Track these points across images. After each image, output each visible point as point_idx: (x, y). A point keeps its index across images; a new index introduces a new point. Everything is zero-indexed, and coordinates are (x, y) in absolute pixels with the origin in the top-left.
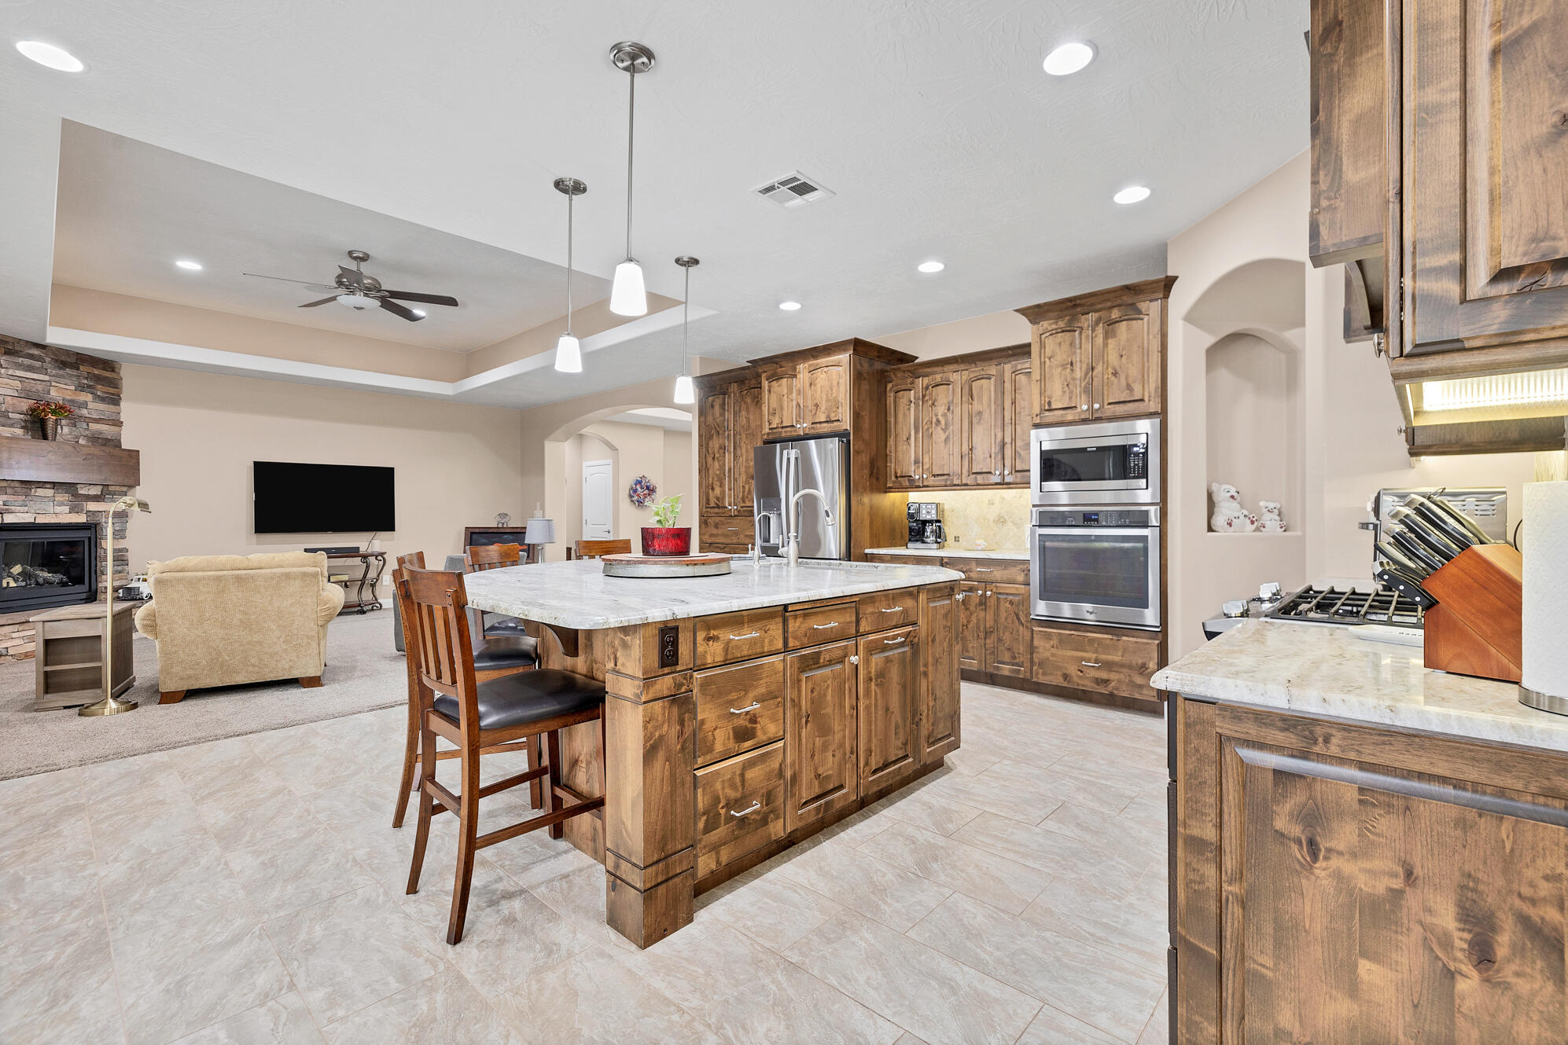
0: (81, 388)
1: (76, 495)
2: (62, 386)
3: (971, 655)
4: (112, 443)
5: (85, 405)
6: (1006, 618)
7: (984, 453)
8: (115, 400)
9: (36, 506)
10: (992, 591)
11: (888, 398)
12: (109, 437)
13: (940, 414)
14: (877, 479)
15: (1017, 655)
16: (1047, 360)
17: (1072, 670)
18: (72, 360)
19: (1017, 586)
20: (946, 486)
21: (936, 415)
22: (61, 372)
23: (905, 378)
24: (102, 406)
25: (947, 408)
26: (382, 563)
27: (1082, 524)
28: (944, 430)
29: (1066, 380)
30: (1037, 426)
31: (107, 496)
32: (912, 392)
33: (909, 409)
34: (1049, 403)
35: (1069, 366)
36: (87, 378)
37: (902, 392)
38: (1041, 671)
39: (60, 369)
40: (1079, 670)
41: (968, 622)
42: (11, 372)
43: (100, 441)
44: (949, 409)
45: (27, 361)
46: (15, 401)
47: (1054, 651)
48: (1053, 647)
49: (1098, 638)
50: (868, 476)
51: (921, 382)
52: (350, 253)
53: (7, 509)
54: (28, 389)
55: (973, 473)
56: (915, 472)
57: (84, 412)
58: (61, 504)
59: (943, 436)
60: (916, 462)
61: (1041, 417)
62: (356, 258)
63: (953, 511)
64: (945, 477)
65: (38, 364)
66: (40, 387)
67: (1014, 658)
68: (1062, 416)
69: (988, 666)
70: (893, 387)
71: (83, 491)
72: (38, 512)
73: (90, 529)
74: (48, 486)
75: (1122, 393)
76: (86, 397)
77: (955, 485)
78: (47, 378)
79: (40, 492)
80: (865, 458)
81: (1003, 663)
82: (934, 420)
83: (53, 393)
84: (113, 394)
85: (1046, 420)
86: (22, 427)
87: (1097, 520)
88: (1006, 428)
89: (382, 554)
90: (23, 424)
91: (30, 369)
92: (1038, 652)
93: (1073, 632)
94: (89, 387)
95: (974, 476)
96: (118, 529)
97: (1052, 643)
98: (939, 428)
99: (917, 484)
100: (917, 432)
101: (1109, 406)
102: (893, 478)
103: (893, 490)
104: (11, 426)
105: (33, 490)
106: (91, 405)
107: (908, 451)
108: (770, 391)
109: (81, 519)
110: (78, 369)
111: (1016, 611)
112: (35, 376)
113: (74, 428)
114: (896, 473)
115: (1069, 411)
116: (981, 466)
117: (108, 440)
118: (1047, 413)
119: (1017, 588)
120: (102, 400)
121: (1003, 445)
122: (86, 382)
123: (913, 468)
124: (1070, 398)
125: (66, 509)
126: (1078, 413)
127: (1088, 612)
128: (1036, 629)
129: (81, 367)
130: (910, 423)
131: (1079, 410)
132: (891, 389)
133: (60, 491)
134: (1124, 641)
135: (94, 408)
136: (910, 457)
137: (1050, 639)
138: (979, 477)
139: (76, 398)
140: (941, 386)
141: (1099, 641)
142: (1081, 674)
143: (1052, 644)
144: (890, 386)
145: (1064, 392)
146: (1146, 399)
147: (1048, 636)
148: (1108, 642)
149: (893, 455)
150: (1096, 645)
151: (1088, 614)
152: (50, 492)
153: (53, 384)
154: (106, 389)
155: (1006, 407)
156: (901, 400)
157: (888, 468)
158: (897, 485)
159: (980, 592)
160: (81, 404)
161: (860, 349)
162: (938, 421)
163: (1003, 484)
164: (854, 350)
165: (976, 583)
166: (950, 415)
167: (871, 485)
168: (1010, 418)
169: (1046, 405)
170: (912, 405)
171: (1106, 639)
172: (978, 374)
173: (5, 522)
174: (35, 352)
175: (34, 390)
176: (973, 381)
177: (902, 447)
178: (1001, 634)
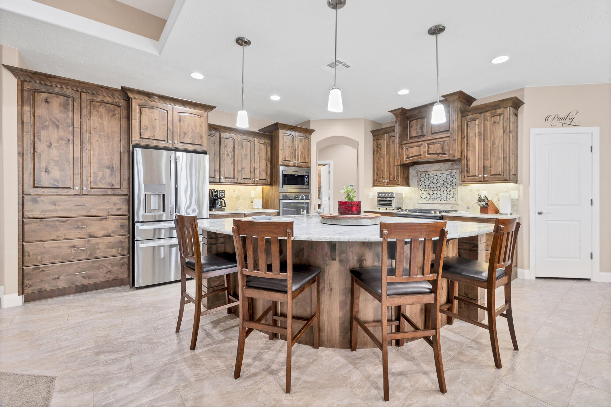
7: (248, 171)
13: (229, 151)
16: (284, 143)
20: (231, 183)
25: (232, 149)
28: (231, 159)
29: (290, 152)
30: (281, 165)
32: (215, 138)
33: (213, 146)
35: (291, 147)
51: (219, 135)
55: (243, 178)
56: (216, 175)
60: (217, 171)
64: (231, 179)
77: (235, 183)
82: (226, 153)
98: (228, 157)
99: (217, 181)
100: (217, 157)
115: (290, 162)
116: (246, 176)
118: (284, 162)
121: (255, 169)
124: (291, 158)
126: (293, 163)
130: (213, 152)
138: (246, 180)
140: (229, 140)
145: (289, 155)
146: (308, 162)
155: (256, 155)
162: (228, 155)
166: (233, 153)
168: (257, 159)
169: (284, 158)
170: (215, 144)
172: (245, 139)
176: (243, 141)
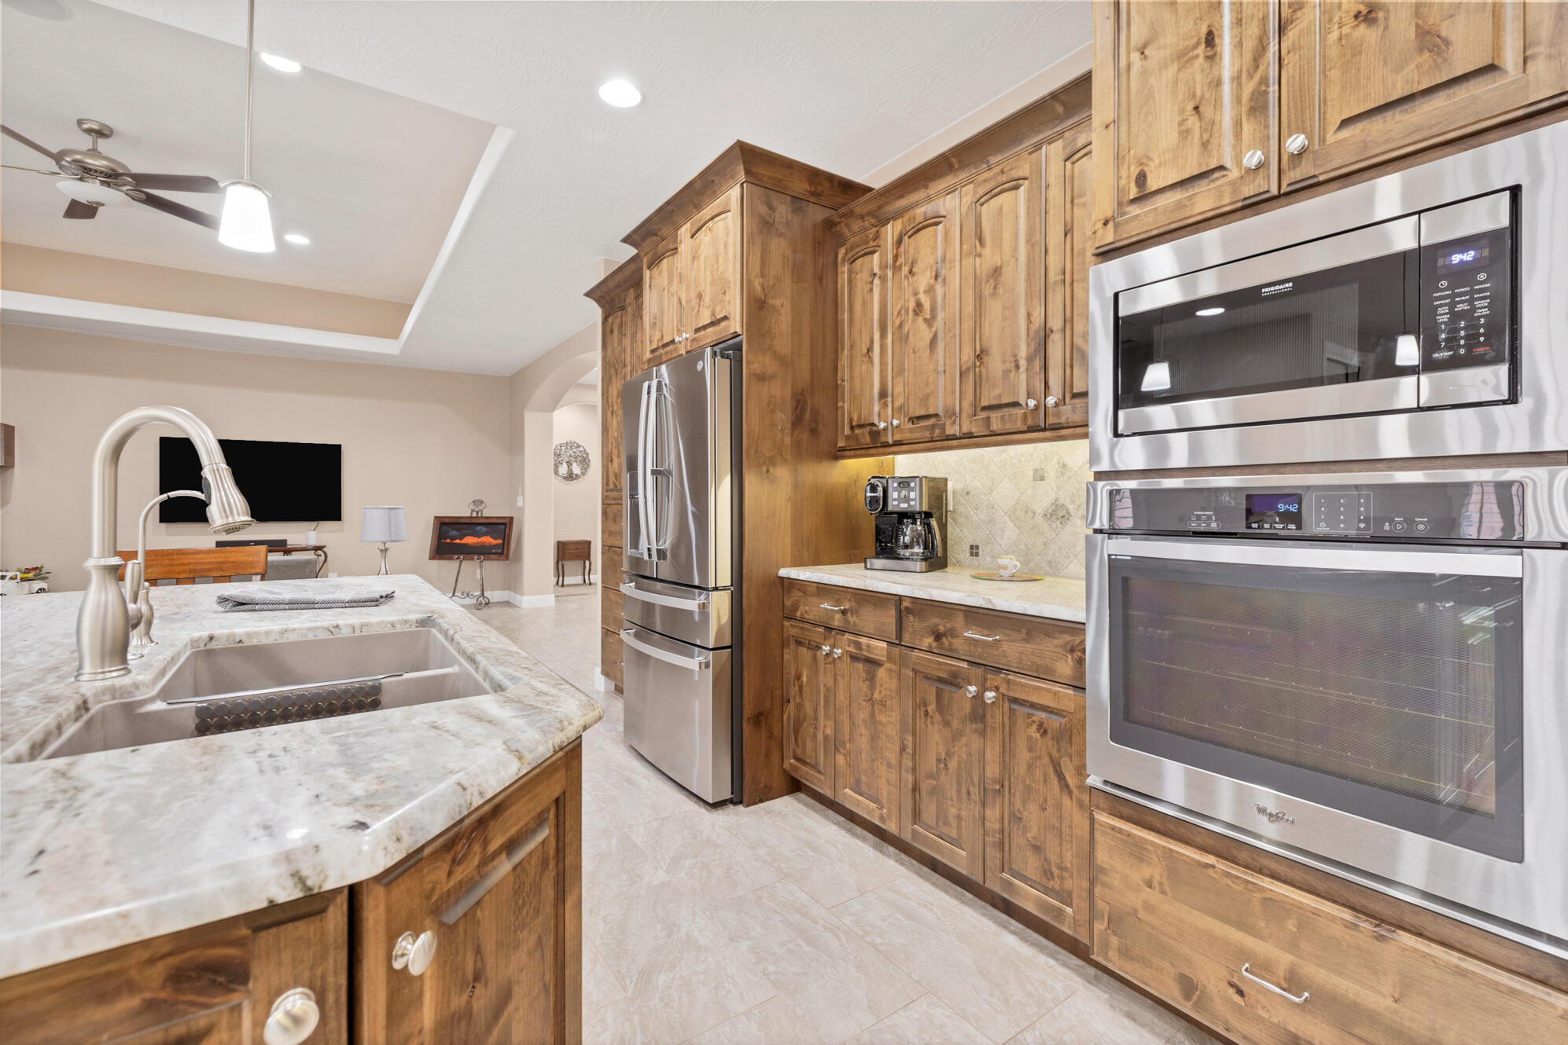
3: (954, 833)
6: (1030, 767)
7: (1004, 362)
10: (997, 689)
11: (839, 278)
13: (922, 289)
14: (814, 432)
15: (1056, 871)
16: (1135, 56)
17: (1211, 975)
19: (1056, 688)
20: (932, 439)
21: (916, 294)
23: (865, 229)
25: (934, 274)
26: (322, 558)
27: (1243, 529)
28: (929, 322)
29: (1194, 96)
30: (1106, 254)
32: (876, 256)
33: (871, 290)
34: (1141, 179)
35: (1201, 50)
37: (861, 259)
38: (1114, 941)
40: (1232, 985)
41: (949, 754)
44: (936, 278)
47: (1153, 896)
48: (1149, 884)
49: (1300, 906)
50: (789, 426)
51: (890, 231)
52: (80, 122)
55: (984, 408)
56: (879, 415)
59: (927, 336)
60: (883, 395)
61: (1117, 226)
62: (89, 131)
63: (968, 493)
64: (932, 421)
67: (1048, 874)
68: (1180, 206)
69: (988, 874)
70: (846, 254)
75: (1398, 69)
77: (948, 438)
80: (780, 391)
81: (1025, 879)
82: (912, 304)
85: (1133, 232)
87: (1296, 518)
88: (1050, 296)
89: (320, 548)
92: (1106, 885)
93: (1211, 859)
95: (984, 414)
97: (1147, 872)
98: (920, 320)
99: (883, 439)
100: (883, 335)
101: (1346, 133)
102: (847, 431)
103: (848, 453)
107: (870, 373)
108: (650, 286)
111: (1055, 754)
114: (851, 420)
115: (1202, 187)
116: (997, 392)
118: (1135, 210)
119: (1055, 693)
121: (1046, 333)
123: (876, 408)
124: (1205, 145)
126: (1232, 183)
127: (1262, 810)
128: (1102, 818)
130: (872, 319)
131: (1234, 174)
132: (843, 258)
134: (1404, 949)
136: (872, 386)
137: (1141, 860)
140: (924, 232)
141: (1306, 921)
142: (1237, 998)
143: (1147, 876)
144: (842, 252)
145: (1185, 134)
146: (1510, 59)
147: (1138, 852)
148: (1337, 930)
149: (847, 384)
150: (1291, 925)
151: (1265, 819)
155: (1051, 246)
156: (859, 276)
157: (839, 413)
158: (852, 443)
159: (973, 689)
161: (762, 170)
162: (919, 305)
163: (1045, 430)
164: (748, 172)
165: (965, 665)
166: (939, 289)
167: (797, 444)
168: (1059, 267)
169: (1133, 185)
170: (877, 281)
171: (1333, 919)
172: (992, 184)
176: (982, 205)
177: (861, 368)
178: (1018, 805)
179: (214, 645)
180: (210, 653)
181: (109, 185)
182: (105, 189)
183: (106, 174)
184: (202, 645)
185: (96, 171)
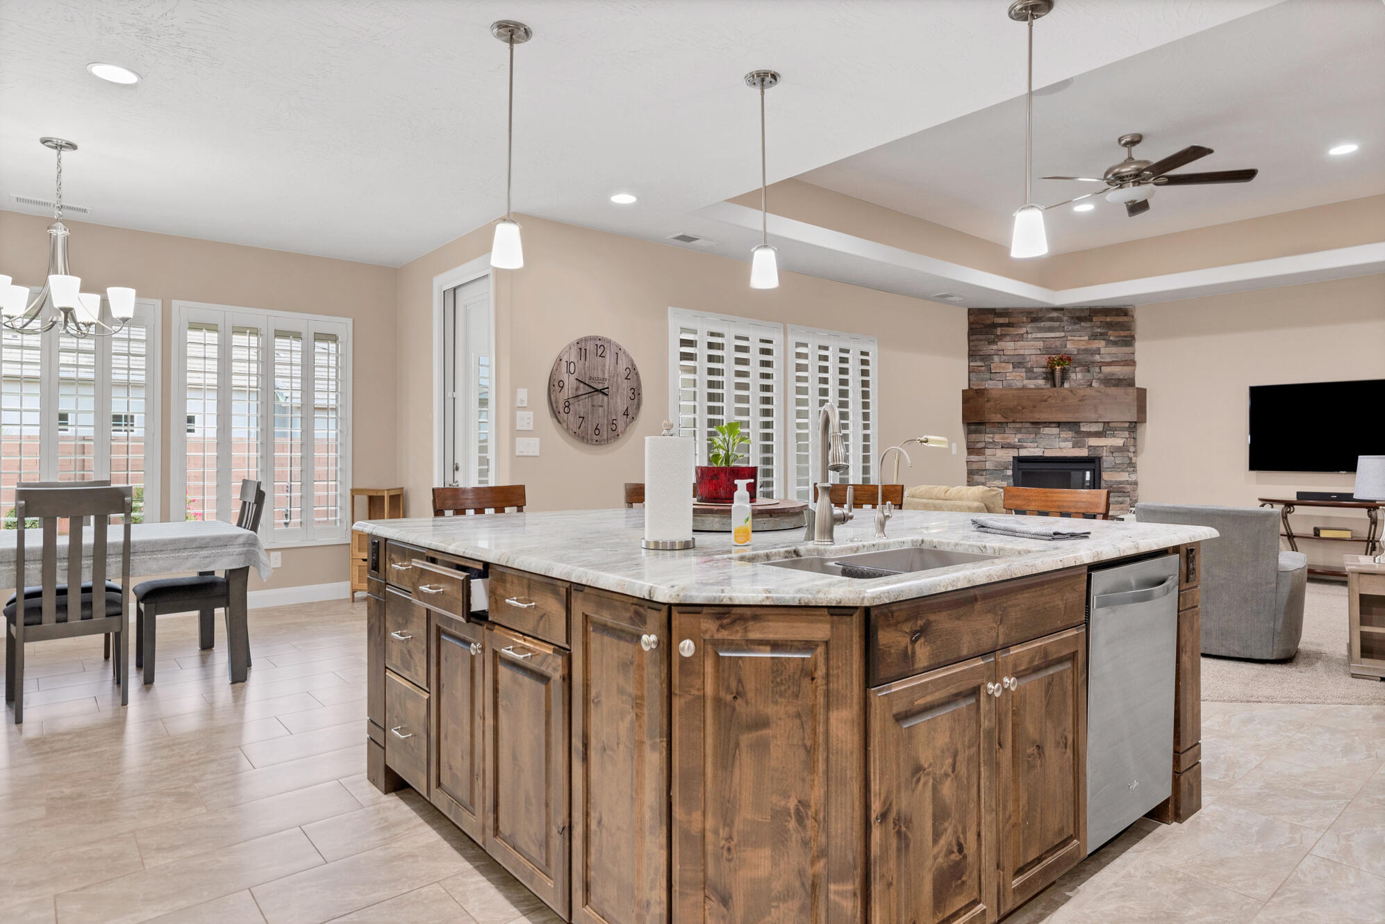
0: (1094, 337)
1: (1078, 432)
2: (1076, 338)
4: (1124, 382)
5: (1098, 351)
8: (1129, 341)
9: (1044, 443)
12: (1121, 377)
18: (1087, 313)
22: (1077, 327)
24: (1114, 350)
31: (1107, 432)
36: (1100, 327)
39: (1075, 324)
42: (1034, 335)
43: (1113, 381)
45: (1048, 324)
46: (1039, 358)
52: (1119, 140)
53: (1021, 445)
54: (1048, 346)
57: (1097, 358)
58: (1066, 440)
62: (1126, 144)
65: (1056, 324)
66: (1058, 343)
71: (1084, 428)
72: (1046, 447)
73: (1094, 462)
74: (1053, 425)
76: (1100, 344)
78: (1062, 334)
79: (1047, 430)
83: (1070, 346)
84: (1126, 337)
86: (1044, 378)
90: (1044, 376)
91: (1051, 330)
94: (1101, 334)
96: (1119, 462)
104: (1036, 378)
105: (1042, 429)
106: (1103, 351)
109: (1083, 453)
110: (1092, 321)
112: (1052, 335)
113: (1087, 374)
117: (1119, 380)
120: (1115, 343)
122: (1099, 330)
125: (1070, 444)
129: (1094, 319)
133: (1064, 429)
135: (1107, 352)
139: (1089, 347)
152: (1055, 431)
153: (1069, 338)
154: (1117, 333)
160: (1094, 351)
173: (1020, 455)
174: (1055, 314)
175: (1053, 346)
179: (924, 547)
180: (921, 551)
181: (1139, 184)
182: (1137, 188)
183: (1134, 175)
184: (918, 545)
185: (1127, 176)
